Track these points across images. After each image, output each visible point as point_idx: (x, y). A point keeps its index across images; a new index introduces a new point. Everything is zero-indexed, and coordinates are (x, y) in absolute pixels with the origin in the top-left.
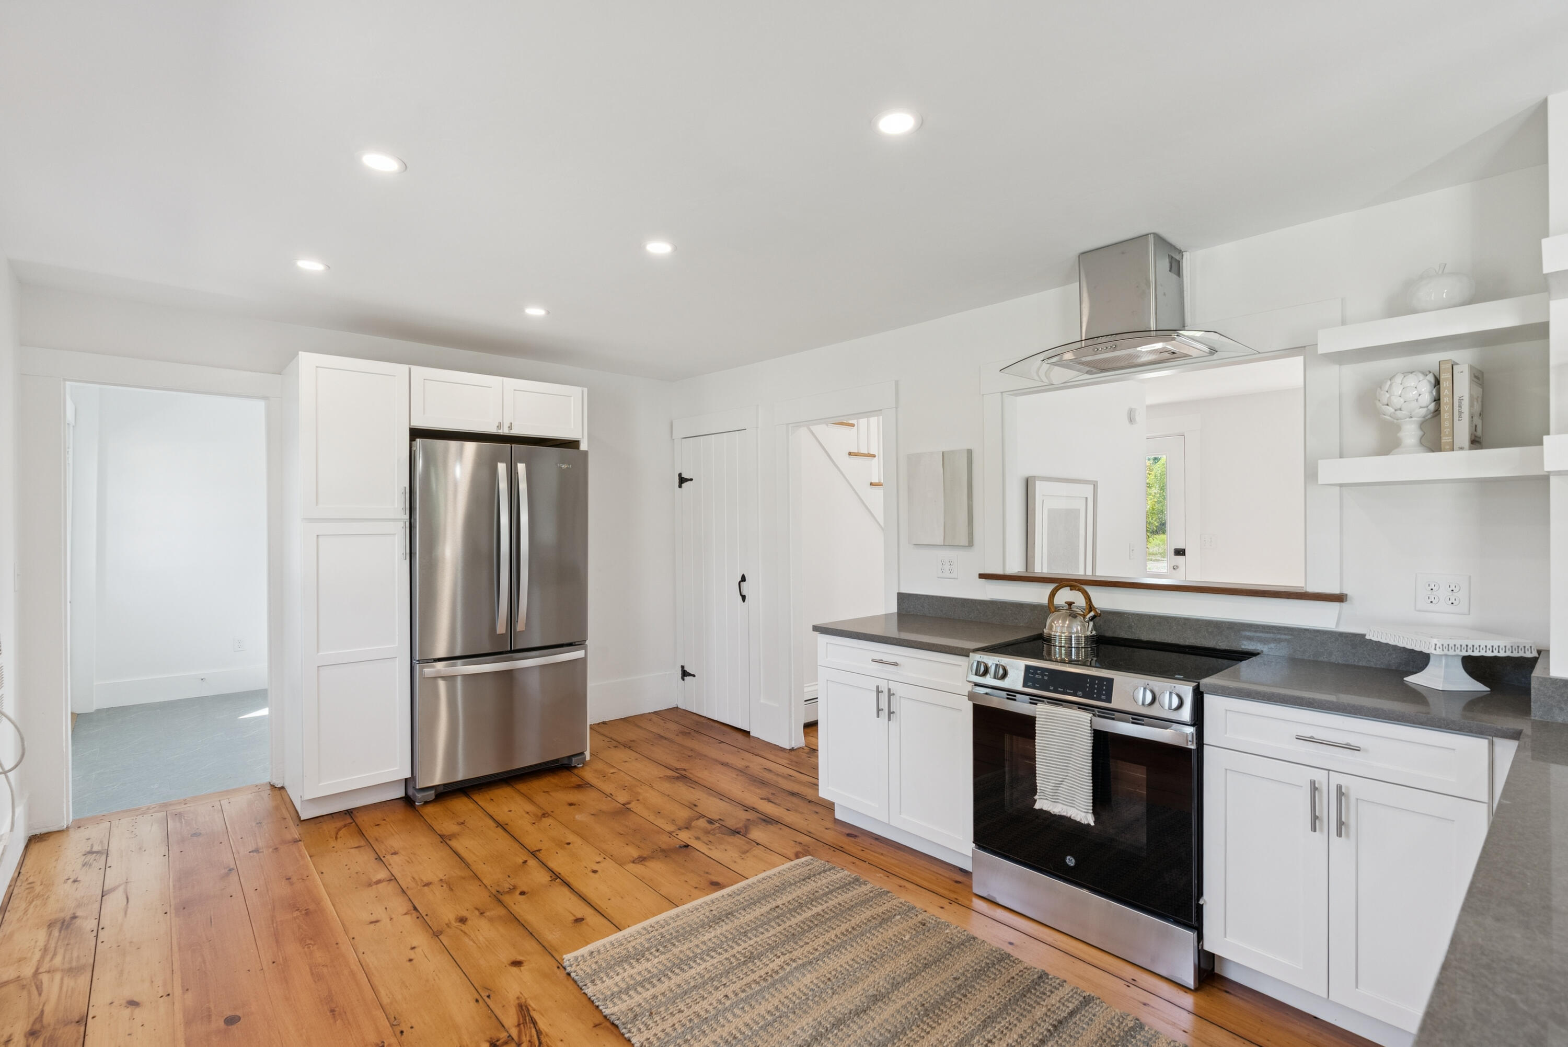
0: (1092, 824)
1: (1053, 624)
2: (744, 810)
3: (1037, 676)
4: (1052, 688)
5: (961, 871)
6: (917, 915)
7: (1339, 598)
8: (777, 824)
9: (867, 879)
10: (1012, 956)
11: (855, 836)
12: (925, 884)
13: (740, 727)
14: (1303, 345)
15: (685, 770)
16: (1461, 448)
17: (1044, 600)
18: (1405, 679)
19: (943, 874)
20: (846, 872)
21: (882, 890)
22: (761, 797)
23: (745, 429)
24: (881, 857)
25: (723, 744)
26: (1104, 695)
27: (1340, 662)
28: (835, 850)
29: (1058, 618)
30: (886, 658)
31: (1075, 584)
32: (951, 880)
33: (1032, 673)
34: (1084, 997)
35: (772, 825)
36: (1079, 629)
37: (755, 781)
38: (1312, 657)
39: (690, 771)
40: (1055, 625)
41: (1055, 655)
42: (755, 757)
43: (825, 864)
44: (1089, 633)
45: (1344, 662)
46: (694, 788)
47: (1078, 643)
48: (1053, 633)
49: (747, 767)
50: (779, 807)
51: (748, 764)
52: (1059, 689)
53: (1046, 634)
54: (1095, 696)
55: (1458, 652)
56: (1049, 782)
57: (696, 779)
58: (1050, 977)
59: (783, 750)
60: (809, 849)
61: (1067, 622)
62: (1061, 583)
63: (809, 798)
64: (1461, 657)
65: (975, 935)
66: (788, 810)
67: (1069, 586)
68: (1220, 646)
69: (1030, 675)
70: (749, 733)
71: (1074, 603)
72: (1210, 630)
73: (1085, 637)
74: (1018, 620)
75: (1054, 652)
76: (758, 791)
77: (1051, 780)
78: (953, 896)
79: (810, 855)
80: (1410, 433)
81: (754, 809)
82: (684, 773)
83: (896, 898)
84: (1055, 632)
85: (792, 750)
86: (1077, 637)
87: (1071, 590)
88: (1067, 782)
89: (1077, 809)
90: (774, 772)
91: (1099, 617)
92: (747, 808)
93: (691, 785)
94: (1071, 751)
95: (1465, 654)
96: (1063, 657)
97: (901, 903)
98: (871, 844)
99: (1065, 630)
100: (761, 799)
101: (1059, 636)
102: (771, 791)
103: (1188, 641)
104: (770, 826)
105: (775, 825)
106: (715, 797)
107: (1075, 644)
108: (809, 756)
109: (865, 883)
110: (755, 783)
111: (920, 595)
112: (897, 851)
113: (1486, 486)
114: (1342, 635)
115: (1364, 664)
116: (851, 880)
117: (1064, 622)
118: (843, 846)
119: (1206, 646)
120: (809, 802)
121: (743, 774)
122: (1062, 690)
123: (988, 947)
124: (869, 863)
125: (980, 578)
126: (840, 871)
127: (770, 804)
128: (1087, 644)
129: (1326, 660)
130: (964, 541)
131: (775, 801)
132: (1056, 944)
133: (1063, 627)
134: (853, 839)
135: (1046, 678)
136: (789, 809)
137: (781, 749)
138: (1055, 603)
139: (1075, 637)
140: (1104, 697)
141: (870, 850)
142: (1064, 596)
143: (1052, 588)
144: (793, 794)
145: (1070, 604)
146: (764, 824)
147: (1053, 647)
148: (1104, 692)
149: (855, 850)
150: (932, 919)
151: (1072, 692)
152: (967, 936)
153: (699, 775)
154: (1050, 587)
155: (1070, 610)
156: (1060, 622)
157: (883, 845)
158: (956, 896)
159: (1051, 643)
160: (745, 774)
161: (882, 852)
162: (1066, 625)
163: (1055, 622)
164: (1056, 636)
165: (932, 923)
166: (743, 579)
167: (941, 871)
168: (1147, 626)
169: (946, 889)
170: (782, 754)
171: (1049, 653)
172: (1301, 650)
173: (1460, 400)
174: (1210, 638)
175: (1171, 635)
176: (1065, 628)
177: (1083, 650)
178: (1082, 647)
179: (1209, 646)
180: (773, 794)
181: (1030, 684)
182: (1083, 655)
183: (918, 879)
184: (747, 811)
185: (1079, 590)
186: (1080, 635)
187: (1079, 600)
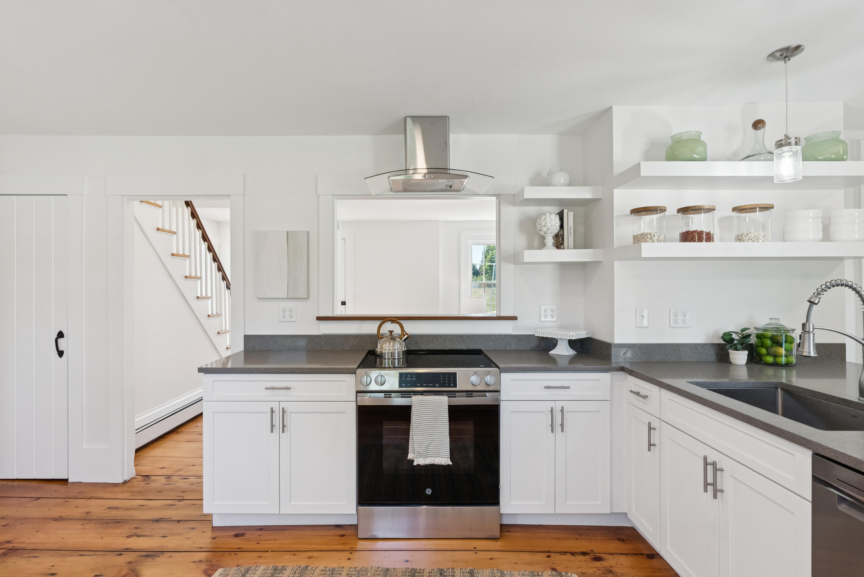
0: (451, 463)
1: (383, 346)
2: (118, 555)
3: (408, 379)
4: (419, 385)
5: (338, 527)
6: (340, 574)
7: (514, 318)
8: (163, 554)
9: (284, 564)
10: (417, 569)
11: (243, 535)
12: (324, 547)
13: (53, 478)
14: (499, 194)
15: (8, 542)
16: (571, 249)
17: (375, 332)
18: (549, 353)
19: (328, 534)
20: (262, 567)
21: (302, 567)
22: (127, 535)
23: (67, 195)
24: (276, 542)
25: (40, 500)
26: (452, 383)
27: (514, 349)
28: (236, 553)
29: (385, 342)
30: (275, 385)
31: (395, 320)
32: (337, 536)
33: (404, 378)
34: (469, 573)
35: (158, 556)
36: (399, 346)
37: (107, 523)
38: (503, 348)
39: (18, 541)
40: (385, 346)
41: (385, 364)
42: (89, 501)
43: (239, 569)
44: (404, 349)
45: (516, 349)
46: (37, 557)
47: (399, 356)
48: (383, 351)
49: (88, 513)
50: (153, 538)
51: (87, 510)
52: (424, 385)
53: (379, 352)
54: (447, 385)
55: (566, 337)
56: (422, 445)
57: (33, 546)
58: (445, 570)
59: (116, 485)
60: (212, 563)
61: (392, 343)
62: (384, 319)
63: (176, 518)
64: (568, 340)
65: (387, 567)
66: (164, 537)
67: (391, 321)
68: (463, 348)
69: (403, 379)
70: (67, 480)
71: (393, 331)
72: (458, 340)
73: (402, 352)
74: (344, 346)
75: (384, 362)
76: (118, 531)
77: (424, 443)
78: (348, 547)
79: (219, 567)
80: (550, 241)
81: (127, 550)
82: (9, 546)
83: (316, 569)
84: (385, 350)
85: (125, 482)
86: (398, 352)
87: (392, 323)
88: (434, 442)
89: (441, 457)
90: (122, 508)
91: (409, 339)
92: (120, 552)
93: (31, 555)
94: (436, 422)
95: (570, 339)
96: (390, 366)
97: (322, 570)
98: (260, 535)
99: (391, 348)
100: (128, 537)
101: (388, 352)
102: (133, 526)
103: (447, 347)
104: (157, 559)
105: (161, 556)
106: (71, 555)
107: (397, 356)
108: (146, 483)
109: (284, 568)
110: (110, 525)
111: (265, 335)
112: (283, 532)
113: (563, 266)
114: (515, 336)
115: (523, 349)
116: (271, 571)
117: (390, 344)
118: (240, 547)
119: (456, 349)
120: (178, 522)
121: (88, 521)
122: (426, 385)
123: (400, 570)
124: (271, 551)
125: (317, 320)
126: (257, 569)
127: (141, 538)
128: (403, 356)
129: (509, 349)
130: (304, 295)
131: (144, 534)
132: (427, 547)
133: (389, 346)
134: (242, 538)
135: (414, 379)
136: (164, 535)
137: (112, 485)
138: (381, 333)
139: (397, 352)
140: (452, 385)
141: (264, 540)
142: (388, 327)
143: (381, 322)
144: (157, 521)
145: (391, 332)
146: (149, 559)
147: (384, 360)
148: (452, 382)
149: (252, 545)
150: (352, 571)
151: (432, 385)
152: (382, 571)
153: (33, 541)
154: (378, 323)
155: (392, 337)
156: (387, 344)
157: (269, 532)
158: (350, 547)
159: (383, 357)
160: (90, 520)
161: (274, 538)
162: (391, 345)
163: (384, 345)
164: (386, 352)
165: (355, 574)
166: (61, 335)
167: (325, 533)
168: (425, 341)
169: (339, 544)
170: (116, 489)
171: (381, 363)
172: (499, 345)
173: (571, 227)
174: (458, 344)
175: (438, 345)
176: (391, 347)
177: (401, 360)
178: (401, 358)
179: (458, 349)
180: (136, 528)
181: (404, 385)
182: (402, 363)
183: (316, 546)
184: (120, 555)
185: (397, 323)
186: (400, 350)
187: (396, 329)
